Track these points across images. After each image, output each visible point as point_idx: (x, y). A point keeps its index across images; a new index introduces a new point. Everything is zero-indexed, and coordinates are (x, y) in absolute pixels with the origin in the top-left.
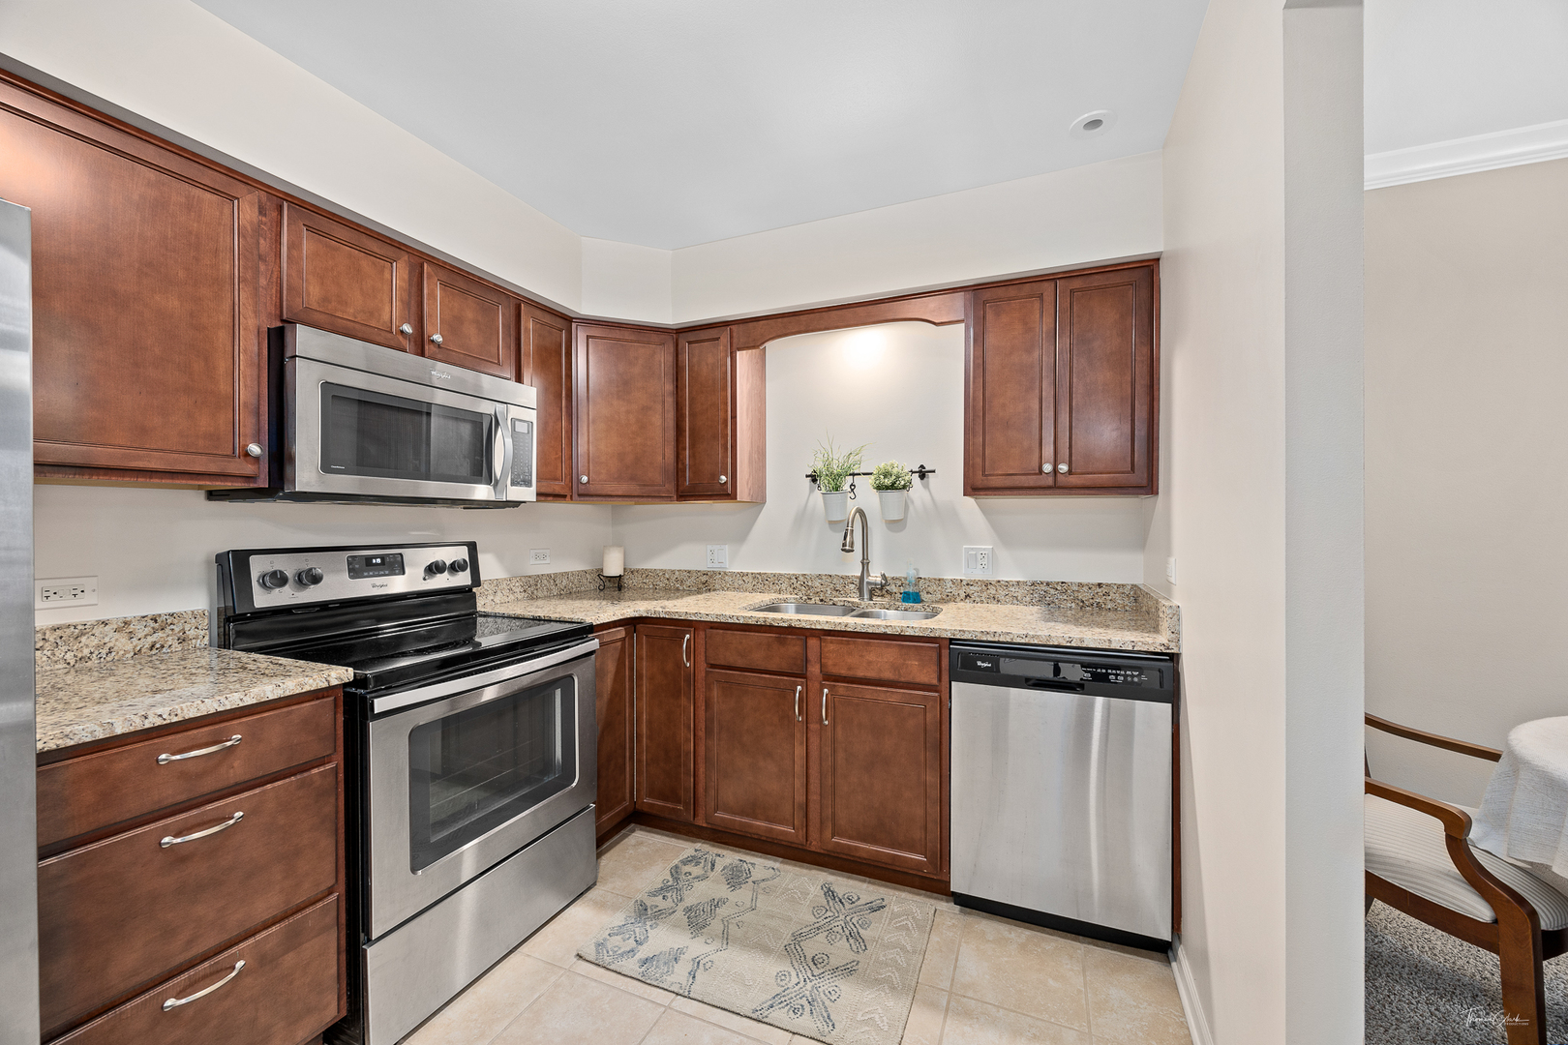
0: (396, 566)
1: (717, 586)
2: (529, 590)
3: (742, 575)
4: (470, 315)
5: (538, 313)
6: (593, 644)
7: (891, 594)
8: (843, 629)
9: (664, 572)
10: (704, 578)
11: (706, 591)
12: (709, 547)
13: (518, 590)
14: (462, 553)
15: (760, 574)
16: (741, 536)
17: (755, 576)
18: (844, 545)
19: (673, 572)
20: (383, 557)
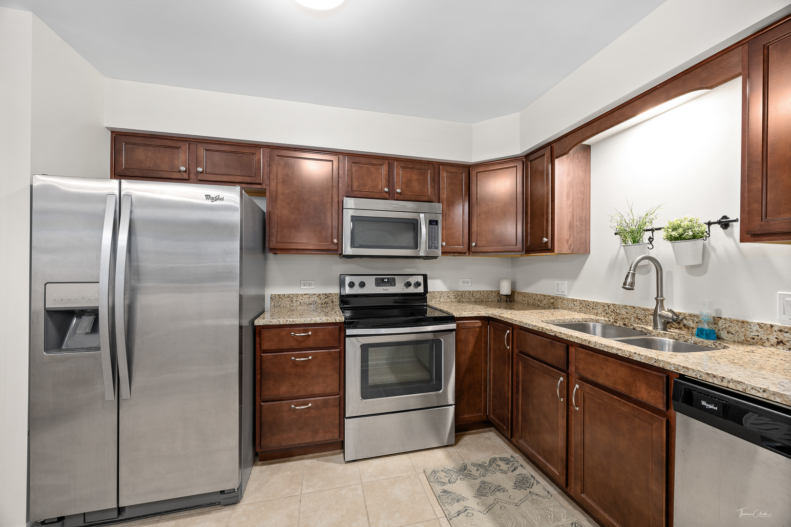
0: (392, 282)
1: (559, 306)
2: (458, 298)
3: (574, 300)
4: (415, 177)
5: (449, 169)
6: (453, 326)
7: (688, 328)
8: (587, 344)
9: (532, 294)
10: (552, 301)
11: (553, 308)
12: (556, 282)
13: (452, 297)
14: (420, 279)
15: (584, 301)
16: (574, 275)
17: (581, 302)
18: (625, 284)
19: (537, 295)
20: (388, 279)
